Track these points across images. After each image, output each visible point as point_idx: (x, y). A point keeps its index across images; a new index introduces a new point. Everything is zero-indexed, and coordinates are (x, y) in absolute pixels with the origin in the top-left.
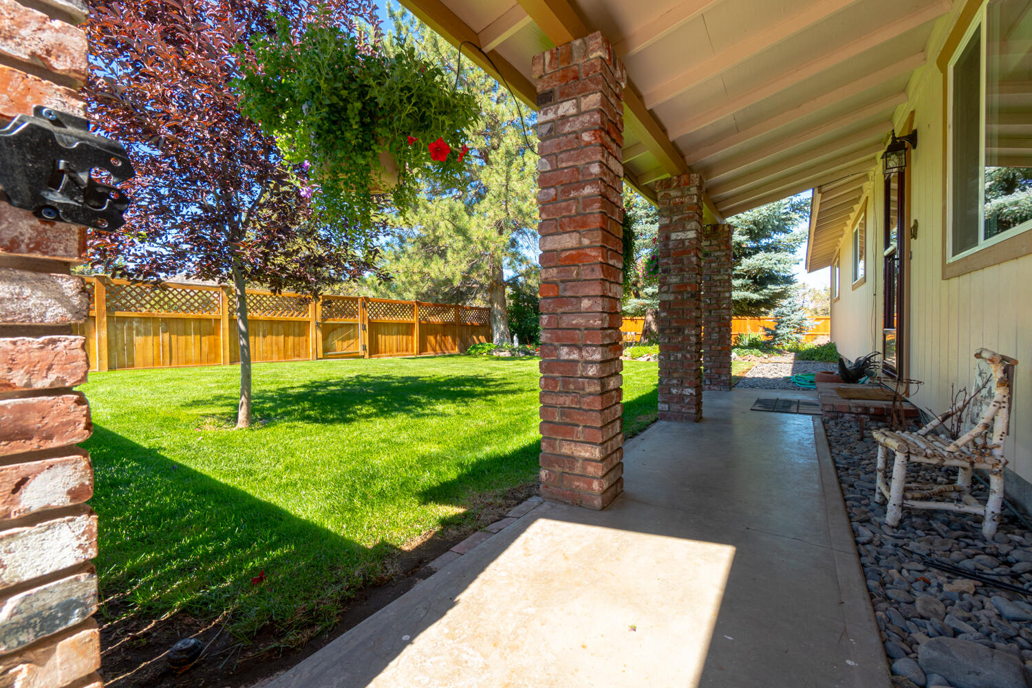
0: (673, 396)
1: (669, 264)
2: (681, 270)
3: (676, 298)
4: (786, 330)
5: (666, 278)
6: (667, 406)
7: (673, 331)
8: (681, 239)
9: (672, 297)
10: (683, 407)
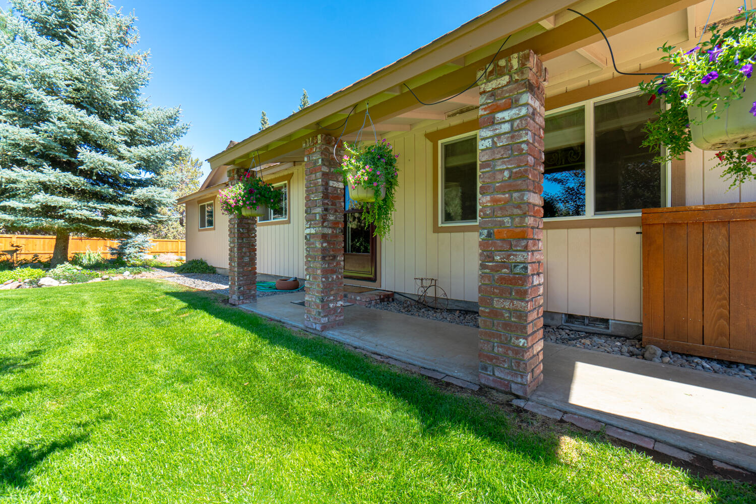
0: (330, 309)
1: (328, 204)
2: (336, 211)
3: (333, 232)
4: (132, 250)
5: (326, 215)
6: (327, 319)
7: (331, 258)
8: (335, 187)
9: (330, 231)
10: (336, 316)
